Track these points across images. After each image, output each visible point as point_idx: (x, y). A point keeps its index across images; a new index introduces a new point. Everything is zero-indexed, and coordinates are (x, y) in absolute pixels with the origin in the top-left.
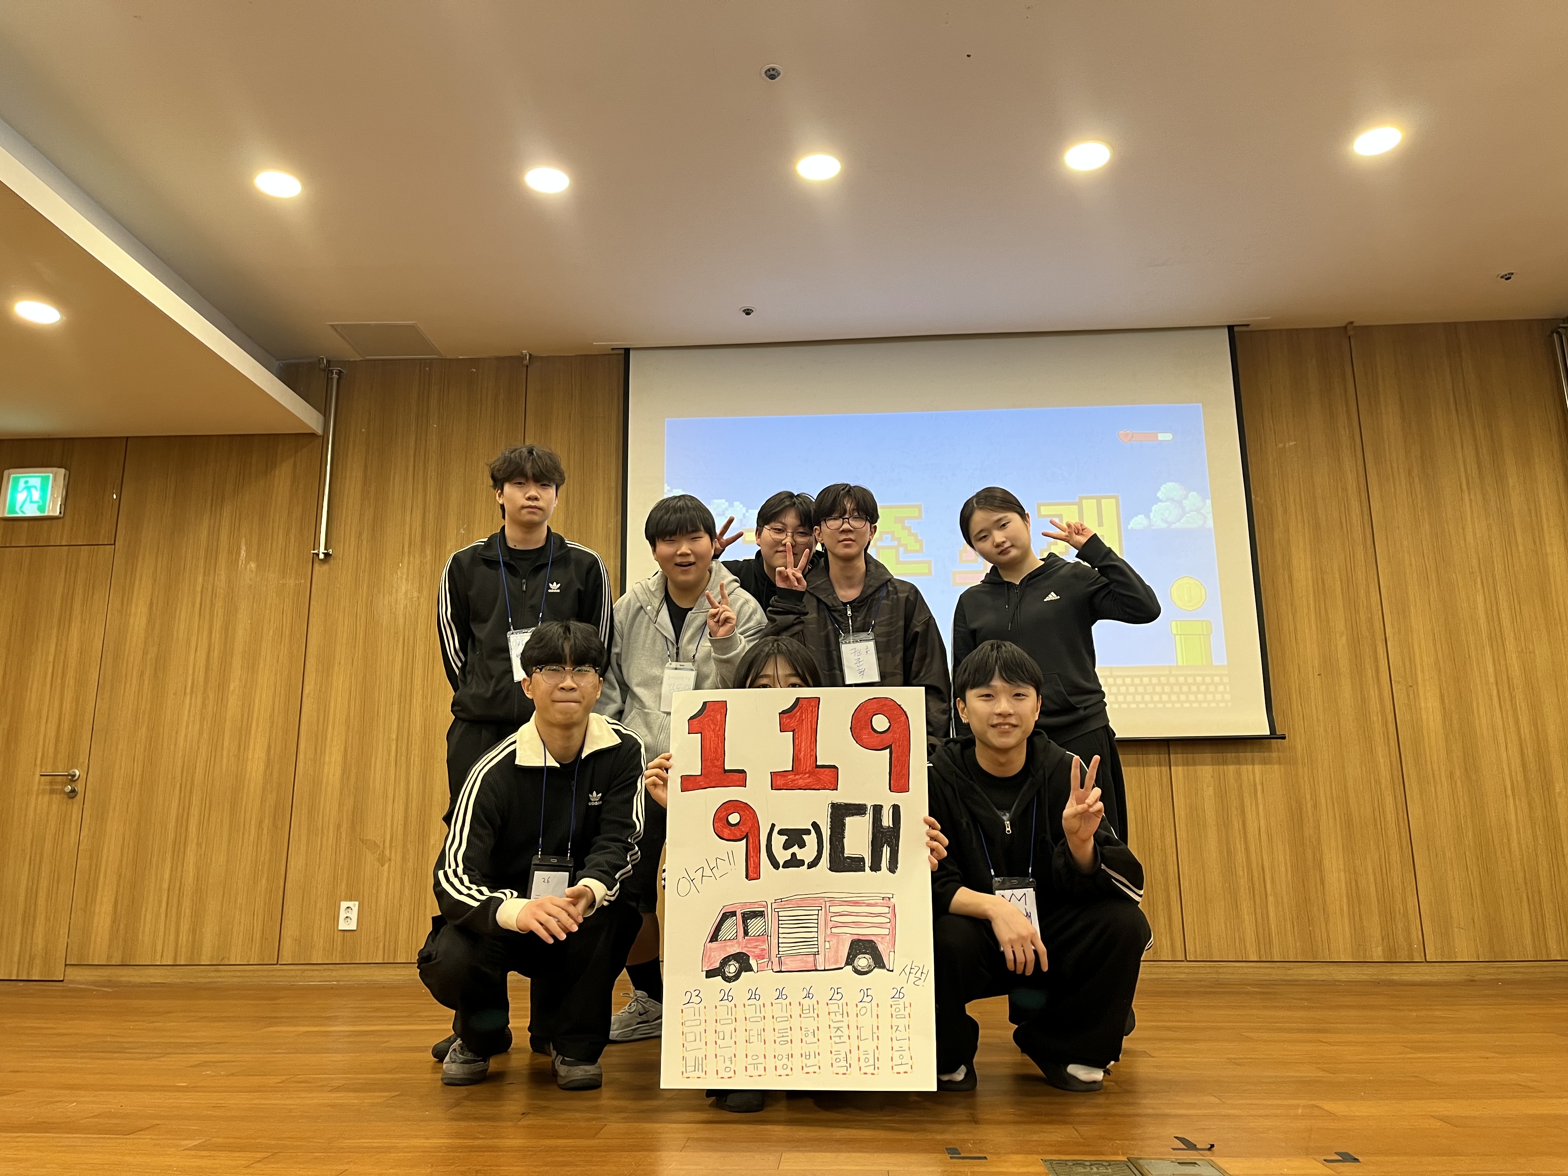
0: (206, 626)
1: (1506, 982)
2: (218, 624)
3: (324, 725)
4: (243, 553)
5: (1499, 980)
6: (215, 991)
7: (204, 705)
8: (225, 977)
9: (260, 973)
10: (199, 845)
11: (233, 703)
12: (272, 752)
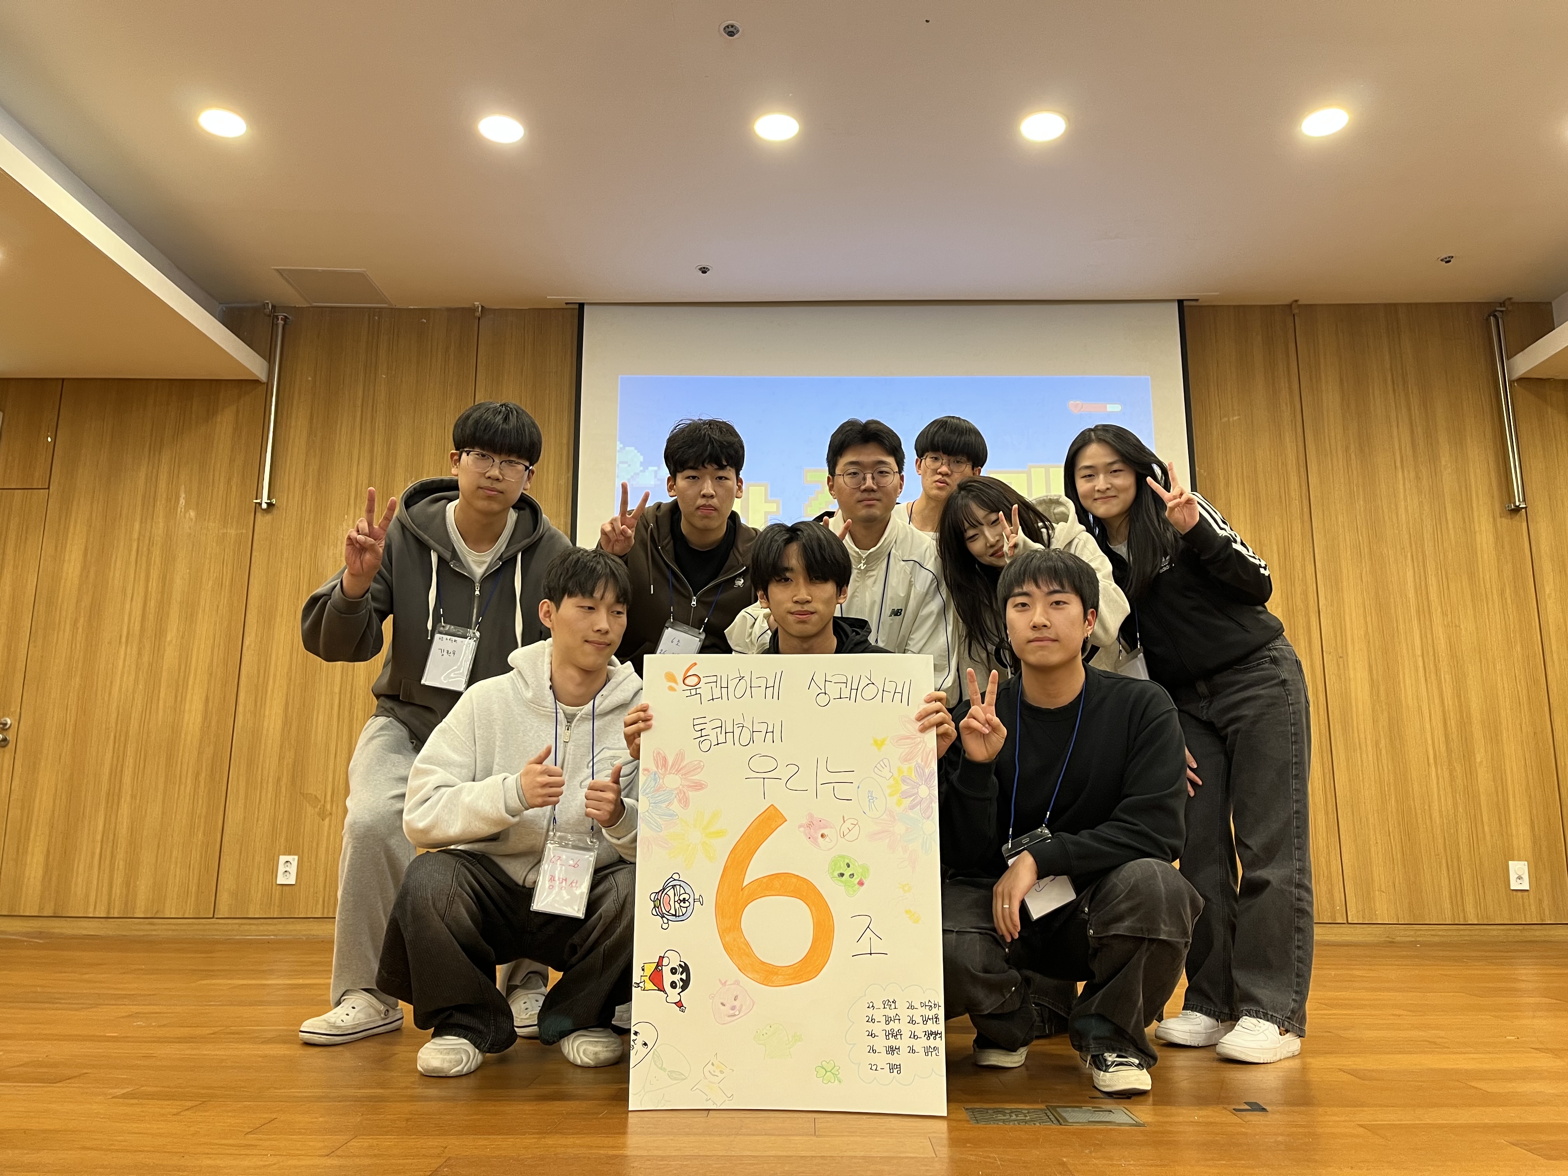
0: (143, 575)
1: (1424, 944)
2: (155, 574)
3: (264, 678)
4: (182, 501)
5: (1417, 942)
6: (149, 944)
7: (139, 654)
8: (160, 930)
9: (196, 927)
10: (133, 797)
11: (170, 655)
12: (210, 704)
